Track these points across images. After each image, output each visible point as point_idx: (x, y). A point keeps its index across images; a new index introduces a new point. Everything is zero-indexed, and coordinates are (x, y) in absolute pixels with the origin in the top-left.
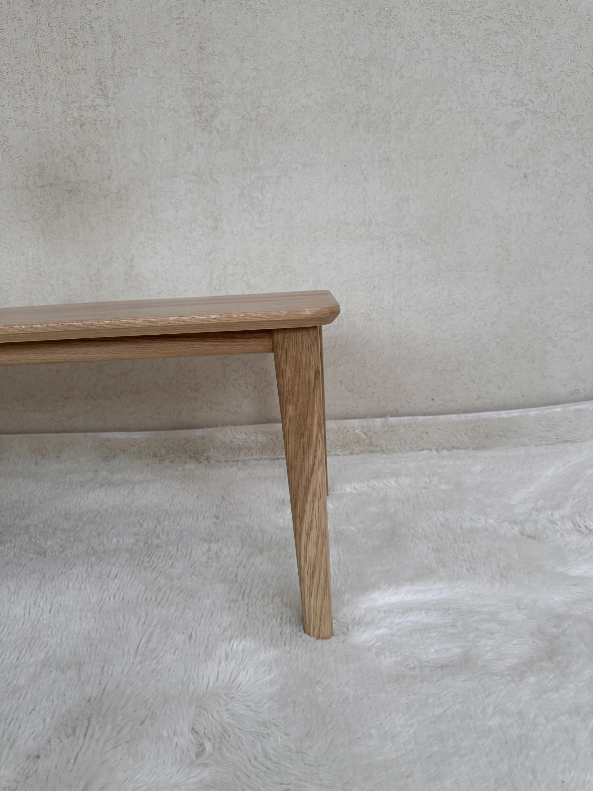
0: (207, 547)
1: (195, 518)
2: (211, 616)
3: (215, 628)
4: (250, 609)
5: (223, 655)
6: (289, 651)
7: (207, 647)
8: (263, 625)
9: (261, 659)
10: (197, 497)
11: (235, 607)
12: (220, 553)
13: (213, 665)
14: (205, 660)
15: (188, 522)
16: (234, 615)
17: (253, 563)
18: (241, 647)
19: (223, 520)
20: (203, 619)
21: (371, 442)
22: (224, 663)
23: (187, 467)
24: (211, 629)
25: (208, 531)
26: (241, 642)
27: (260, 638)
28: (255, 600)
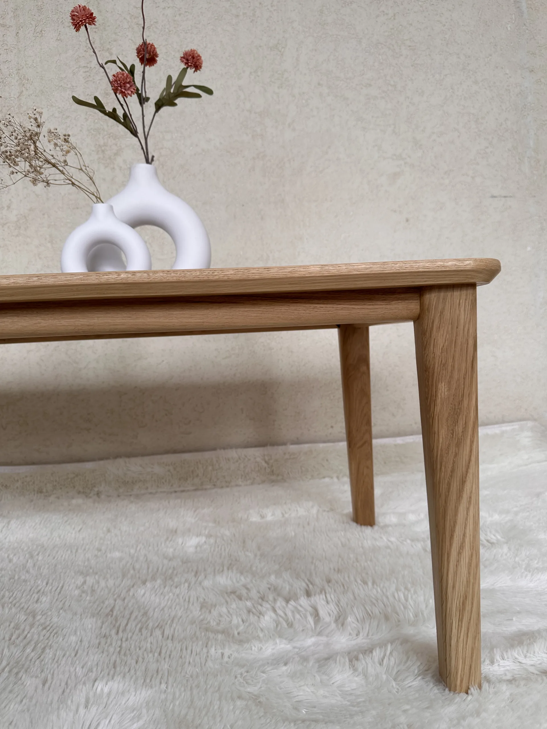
0: (82, 580)
1: (74, 551)
2: (75, 655)
3: (77, 669)
4: (124, 645)
5: (83, 700)
6: (165, 690)
7: (64, 692)
8: (137, 663)
9: (130, 703)
10: (79, 531)
11: (106, 643)
12: (96, 586)
13: (67, 715)
14: (58, 708)
15: (66, 555)
16: (103, 652)
17: (134, 595)
18: (106, 690)
19: (106, 552)
20: (64, 659)
21: (273, 471)
22: (82, 711)
23: (74, 501)
24: (72, 669)
25: (86, 563)
26: (107, 684)
27: (131, 678)
28: (130, 635)
